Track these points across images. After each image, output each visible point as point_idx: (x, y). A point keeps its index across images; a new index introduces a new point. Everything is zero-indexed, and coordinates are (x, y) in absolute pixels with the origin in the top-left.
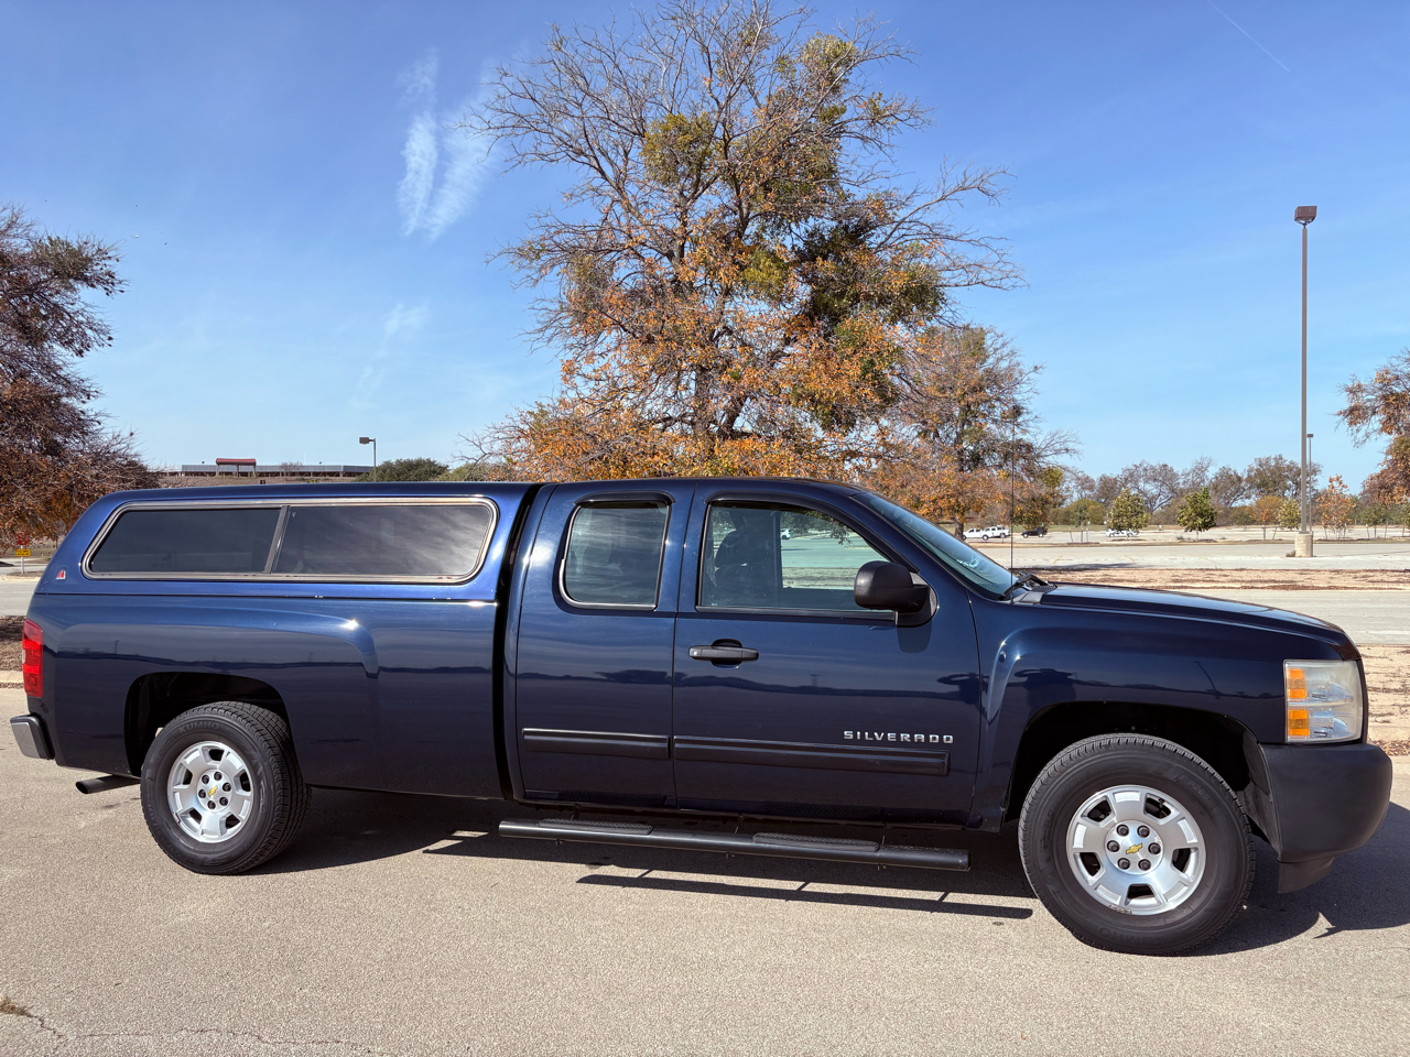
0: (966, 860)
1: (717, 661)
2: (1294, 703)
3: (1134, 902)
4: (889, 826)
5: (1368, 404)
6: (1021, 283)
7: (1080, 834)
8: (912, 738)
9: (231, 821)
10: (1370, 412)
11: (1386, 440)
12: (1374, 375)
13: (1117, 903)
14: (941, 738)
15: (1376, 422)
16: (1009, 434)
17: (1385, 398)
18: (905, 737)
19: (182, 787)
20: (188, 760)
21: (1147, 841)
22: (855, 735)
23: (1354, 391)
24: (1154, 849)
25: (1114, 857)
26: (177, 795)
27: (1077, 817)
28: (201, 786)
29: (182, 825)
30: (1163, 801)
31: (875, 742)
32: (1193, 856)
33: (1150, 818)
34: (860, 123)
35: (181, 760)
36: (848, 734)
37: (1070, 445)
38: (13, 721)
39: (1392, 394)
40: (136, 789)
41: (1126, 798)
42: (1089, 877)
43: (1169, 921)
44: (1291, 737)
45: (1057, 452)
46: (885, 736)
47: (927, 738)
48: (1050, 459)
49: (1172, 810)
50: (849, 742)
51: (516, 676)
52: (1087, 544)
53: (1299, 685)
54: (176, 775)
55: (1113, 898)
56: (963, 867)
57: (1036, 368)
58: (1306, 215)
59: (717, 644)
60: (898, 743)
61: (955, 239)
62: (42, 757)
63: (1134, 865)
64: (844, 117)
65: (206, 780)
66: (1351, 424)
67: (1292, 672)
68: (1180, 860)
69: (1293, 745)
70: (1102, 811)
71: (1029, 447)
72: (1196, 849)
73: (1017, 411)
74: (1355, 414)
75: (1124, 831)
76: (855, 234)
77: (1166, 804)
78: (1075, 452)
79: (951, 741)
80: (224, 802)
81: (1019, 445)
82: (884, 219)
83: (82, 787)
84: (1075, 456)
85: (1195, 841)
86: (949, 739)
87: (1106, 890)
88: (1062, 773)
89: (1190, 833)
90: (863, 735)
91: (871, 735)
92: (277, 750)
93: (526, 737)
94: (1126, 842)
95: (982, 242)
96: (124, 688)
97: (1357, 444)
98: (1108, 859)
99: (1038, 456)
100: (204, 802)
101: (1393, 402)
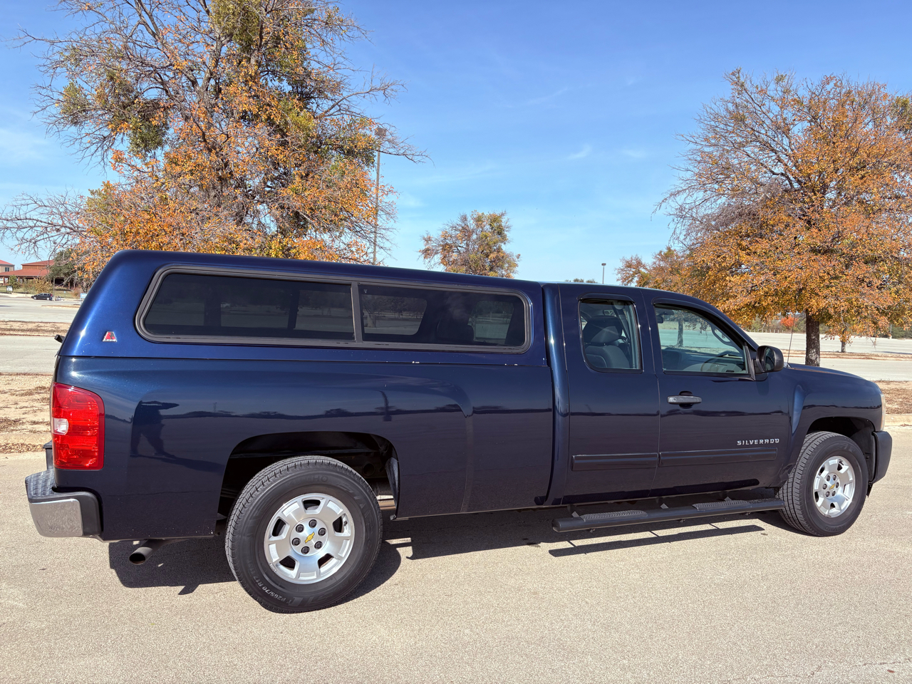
1: (682, 405)
3: (830, 511)
5: (433, 248)
7: (816, 483)
8: (764, 442)
10: (434, 252)
14: (775, 441)
17: (442, 245)
19: (273, 538)
20: (285, 513)
21: (835, 482)
22: (742, 442)
25: (825, 492)
26: (273, 547)
27: (817, 474)
28: (296, 535)
29: (278, 573)
31: (750, 446)
33: (837, 471)
35: (278, 514)
36: (739, 443)
39: (447, 244)
41: (832, 462)
42: (817, 503)
46: (754, 442)
47: (769, 441)
50: (739, 447)
55: (825, 511)
59: (681, 394)
60: (759, 445)
62: (86, 534)
63: (831, 494)
65: (300, 529)
66: (425, 258)
72: (851, 482)
74: (427, 252)
75: (828, 479)
80: (319, 545)
85: (851, 477)
86: (777, 441)
87: (823, 507)
89: (851, 475)
90: (745, 442)
91: (748, 442)
94: (829, 484)
100: (298, 549)
101: (447, 248)
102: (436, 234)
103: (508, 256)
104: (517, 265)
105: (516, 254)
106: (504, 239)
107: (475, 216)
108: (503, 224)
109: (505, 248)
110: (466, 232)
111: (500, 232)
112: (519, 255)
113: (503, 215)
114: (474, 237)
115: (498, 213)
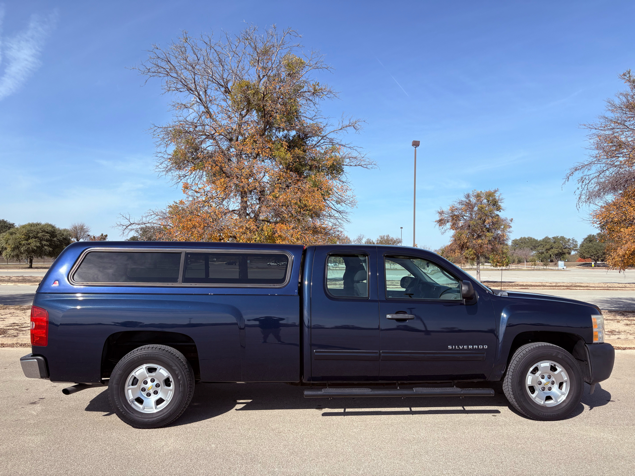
0: (494, 392)
1: (398, 320)
2: (595, 330)
3: (547, 402)
4: (456, 381)
5: (446, 218)
6: (376, 167)
7: (529, 380)
8: (473, 347)
9: (159, 401)
10: (446, 221)
11: (452, 232)
12: (449, 208)
13: (542, 403)
14: (483, 347)
15: (449, 225)
17: (452, 216)
18: (470, 347)
19: (131, 387)
20: (137, 373)
21: (551, 380)
22: (452, 347)
23: (441, 213)
24: (553, 383)
25: (540, 387)
26: (130, 391)
27: (528, 374)
28: (144, 386)
29: (133, 406)
30: (555, 365)
31: (460, 349)
32: (564, 385)
33: (551, 372)
34: (309, 94)
35: (133, 374)
36: (450, 347)
38: (21, 359)
39: (454, 215)
41: (545, 365)
42: (532, 395)
43: (560, 408)
44: (595, 341)
46: (463, 347)
47: (478, 347)
49: (558, 369)
50: (450, 350)
51: (308, 327)
53: (595, 323)
54: (129, 380)
55: (541, 402)
56: (493, 394)
58: (416, 144)
59: (397, 313)
60: (469, 349)
61: (344, 146)
62: (42, 377)
63: (547, 389)
65: (146, 383)
66: (440, 225)
67: (594, 319)
68: (561, 386)
69: (595, 344)
70: (536, 370)
72: (566, 382)
74: (441, 222)
75: (543, 378)
77: (557, 367)
80: (156, 393)
82: (316, 135)
83: (66, 392)
85: (566, 379)
86: (486, 347)
87: (537, 397)
88: (524, 357)
89: (565, 377)
90: (455, 347)
93: (316, 354)
94: (543, 381)
95: (354, 148)
96: (103, 340)
97: (443, 233)
98: (538, 388)
100: (144, 394)
101: (455, 218)
102: (446, 209)
103: (503, 220)
104: (510, 227)
105: (509, 218)
106: (499, 209)
107: (475, 194)
108: (497, 198)
109: (502, 214)
110: (469, 206)
111: (495, 204)
112: (512, 219)
113: (495, 191)
114: (476, 209)
115: (492, 191)
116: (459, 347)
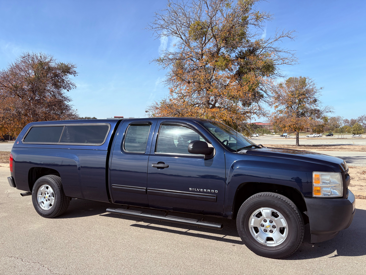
0: (220, 227)
1: (158, 168)
2: (316, 185)
3: (268, 242)
4: (205, 215)
6: (297, 63)
8: (207, 191)
9: (51, 205)
13: (263, 242)
14: (214, 191)
16: (313, 107)
18: (205, 190)
19: (41, 196)
20: (41, 189)
21: (272, 224)
22: (192, 189)
24: (274, 227)
25: (263, 228)
26: (39, 197)
27: (252, 216)
28: (44, 196)
33: (273, 218)
34: (253, 20)
36: (190, 189)
37: (331, 110)
38: (8, 178)
40: (31, 196)
41: (266, 211)
43: (277, 249)
44: (314, 195)
45: (327, 112)
46: (200, 190)
47: (211, 191)
48: (325, 114)
49: (280, 216)
50: (190, 191)
51: (111, 170)
52: (343, 139)
53: (318, 179)
54: (39, 193)
55: (261, 241)
57: (321, 88)
59: (159, 163)
60: (203, 192)
61: (280, 51)
62: (13, 187)
63: (268, 231)
64: (248, 19)
65: (45, 194)
67: (315, 175)
68: (282, 231)
70: (259, 215)
71: (318, 111)
72: (286, 228)
73: (315, 101)
76: (252, 51)
77: (278, 214)
78: (333, 112)
79: (217, 192)
80: (49, 200)
81: (315, 110)
82: (260, 47)
83: (22, 195)
84: (333, 113)
85: (285, 225)
86: (216, 191)
87: (260, 238)
90: (194, 189)
91: (196, 189)
92: (60, 187)
93: (113, 187)
98: (261, 229)
99: (321, 113)
100: (45, 200)
116: (197, 190)
